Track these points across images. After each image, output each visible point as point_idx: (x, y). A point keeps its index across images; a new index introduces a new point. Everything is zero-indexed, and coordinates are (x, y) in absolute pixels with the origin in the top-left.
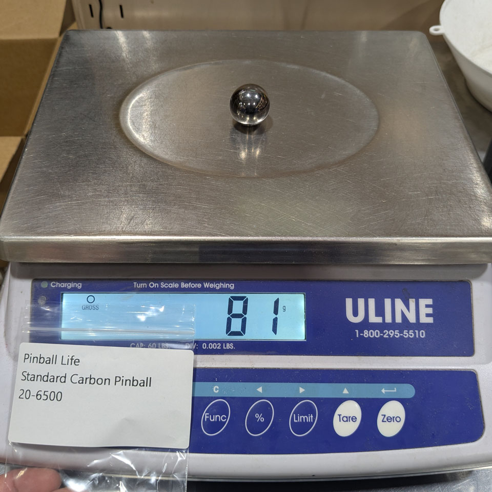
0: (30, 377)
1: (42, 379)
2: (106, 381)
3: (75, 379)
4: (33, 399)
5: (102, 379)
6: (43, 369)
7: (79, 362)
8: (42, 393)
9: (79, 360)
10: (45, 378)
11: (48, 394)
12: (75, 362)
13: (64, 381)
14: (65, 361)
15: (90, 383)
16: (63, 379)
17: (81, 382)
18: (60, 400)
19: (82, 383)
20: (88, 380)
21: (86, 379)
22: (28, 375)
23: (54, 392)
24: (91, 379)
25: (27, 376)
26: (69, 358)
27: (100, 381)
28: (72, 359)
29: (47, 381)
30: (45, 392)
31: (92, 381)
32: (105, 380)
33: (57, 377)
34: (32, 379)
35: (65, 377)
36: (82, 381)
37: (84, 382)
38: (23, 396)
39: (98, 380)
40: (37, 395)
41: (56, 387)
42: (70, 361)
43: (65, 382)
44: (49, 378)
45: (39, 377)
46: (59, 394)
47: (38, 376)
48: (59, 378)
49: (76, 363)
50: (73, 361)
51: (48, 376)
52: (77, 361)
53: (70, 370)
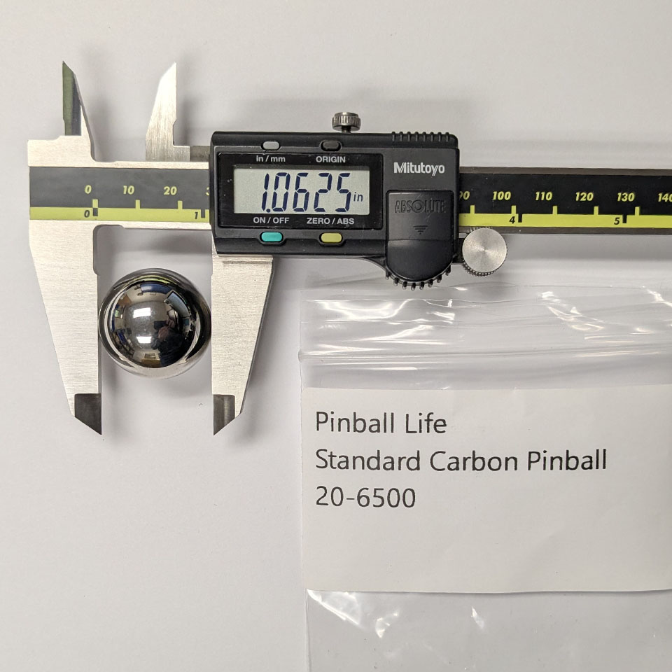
0: (336, 461)
1: (366, 464)
2: (509, 462)
3: (441, 461)
4: (351, 506)
5: (499, 459)
6: (365, 444)
7: (445, 425)
8: (370, 493)
9: (444, 421)
10: (374, 463)
11: (384, 494)
12: (435, 426)
13: (416, 466)
14: (414, 426)
15: (474, 468)
16: (413, 464)
17: (453, 466)
18: (412, 505)
19: (457, 468)
20: (469, 462)
21: (465, 460)
22: (331, 456)
23: (397, 490)
24: (474, 460)
25: (328, 460)
26: (421, 417)
27: (495, 464)
28: (428, 420)
29: (378, 468)
30: (375, 490)
31: (479, 464)
32: (507, 460)
33: (400, 459)
34: (343, 465)
35: (418, 459)
36: (456, 465)
37: (461, 466)
38: (327, 499)
39: (490, 460)
40: (359, 498)
41: (401, 479)
42: (424, 424)
43: (418, 468)
44: (382, 461)
45: (359, 461)
46: (409, 494)
47: (354, 458)
48: (404, 462)
49: (438, 428)
50: (432, 424)
51: (378, 458)
52: (442, 423)
53: (427, 443)
